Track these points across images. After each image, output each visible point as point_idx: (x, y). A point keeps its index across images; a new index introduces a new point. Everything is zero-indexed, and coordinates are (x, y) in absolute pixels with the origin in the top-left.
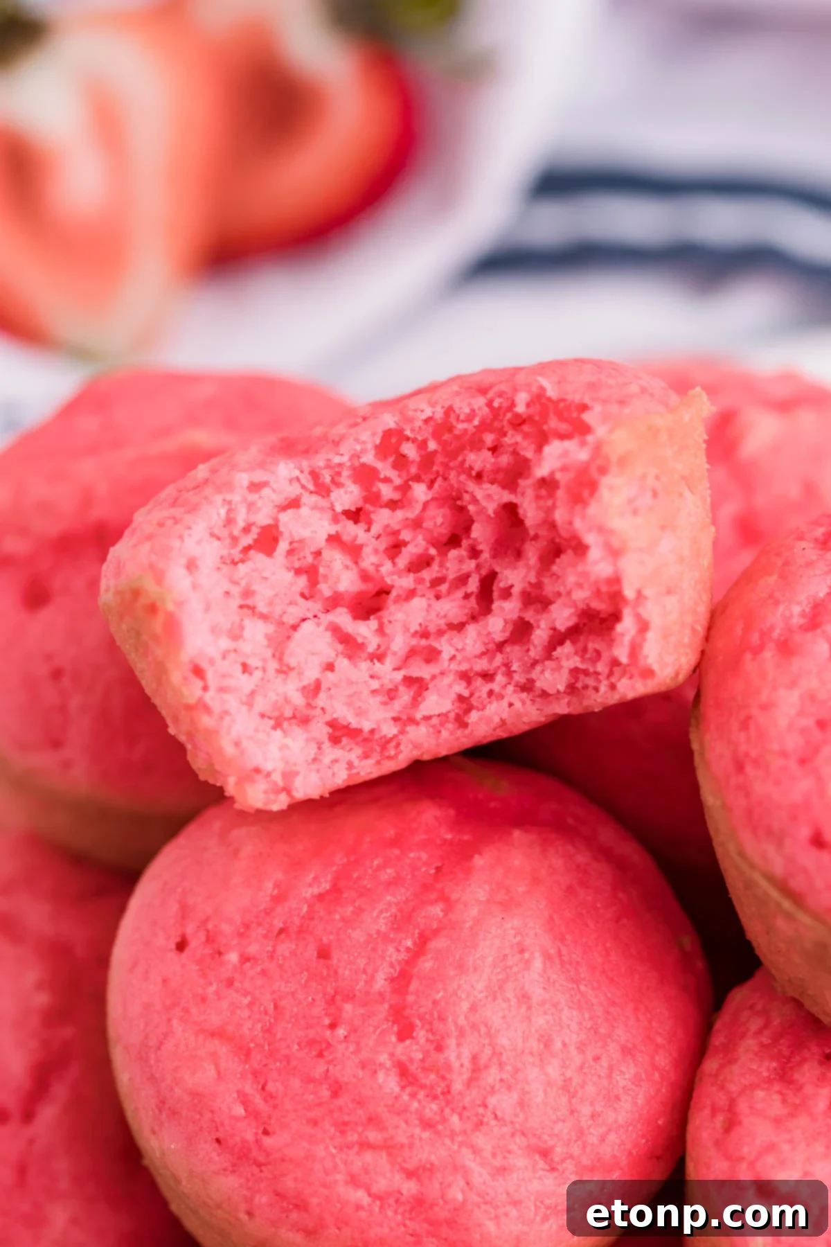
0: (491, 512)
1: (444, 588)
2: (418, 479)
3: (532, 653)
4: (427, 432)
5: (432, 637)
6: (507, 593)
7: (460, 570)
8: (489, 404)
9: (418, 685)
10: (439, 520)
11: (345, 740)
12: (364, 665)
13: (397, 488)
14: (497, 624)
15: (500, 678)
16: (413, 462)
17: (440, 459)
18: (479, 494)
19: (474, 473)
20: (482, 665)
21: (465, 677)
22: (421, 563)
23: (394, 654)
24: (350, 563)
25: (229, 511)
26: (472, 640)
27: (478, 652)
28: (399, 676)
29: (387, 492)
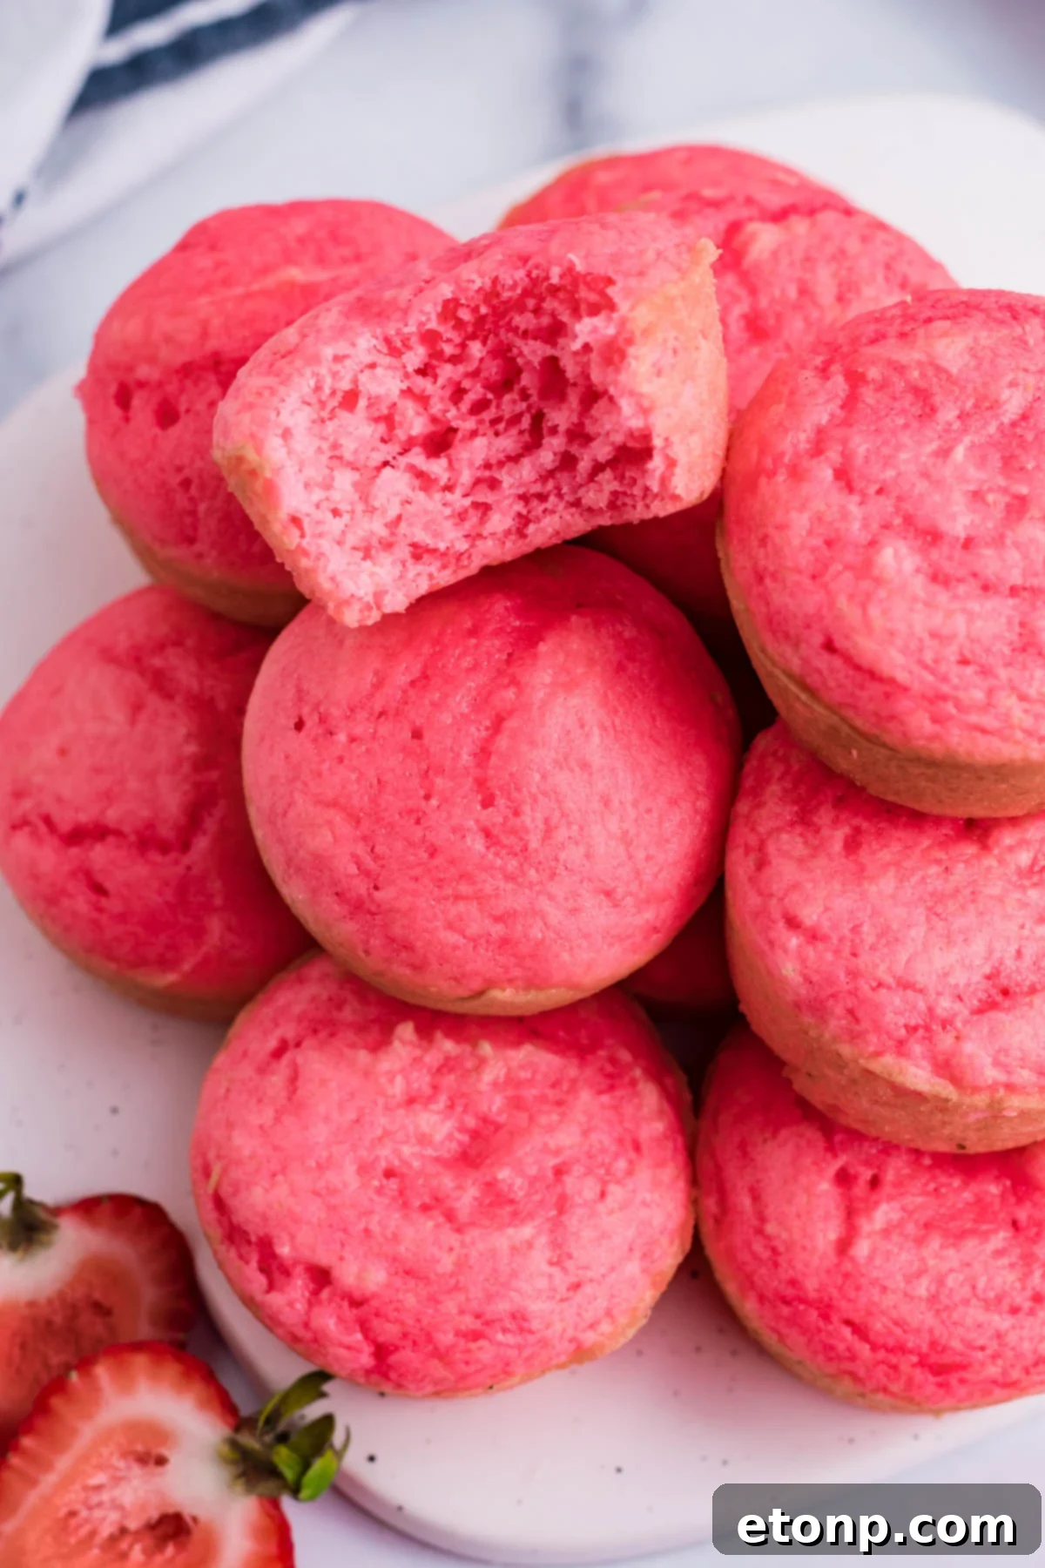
0: (536, 364)
1: (501, 426)
2: (473, 337)
3: (578, 479)
4: (479, 299)
5: (494, 468)
6: (554, 431)
7: (513, 411)
8: (529, 275)
9: (484, 509)
10: (493, 369)
11: (426, 557)
12: (438, 496)
13: (456, 346)
14: (546, 457)
15: (552, 499)
16: (468, 323)
17: (490, 319)
18: (526, 350)
19: (520, 332)
20: (537, 488)
21: (524, 498)
22: (479, 407)
23: (463, 484)
24: (421, 410)
25: (318, 381)
26: (526, 471)
27: (533, 479)
28: (467, 502)
29: (448, 350)
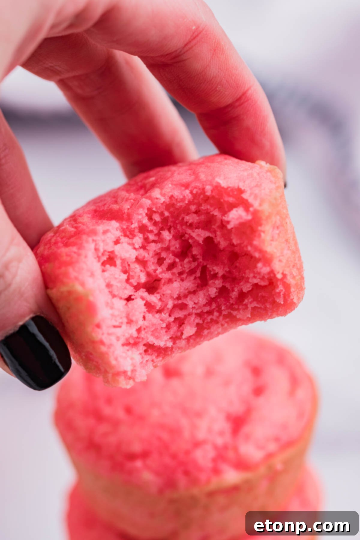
0: (201, 242)
1: (184, 276)
2: (162, 229)
3: (231, 302)
4: (163, 209)
5: (182, 298)
6: (215, 276)
7: (190, 267)
8: (191, 192)
9: (180, 322)
10: (176, 245)
12: (156, 315)
13: (156, 235)
14: (213, 291)
15: (216, 314)
16: (159, 221)
17: (171, 219)
18: (194, 235)
19: (188, 224)
20: (205, 309)
21: (200, 315)
22: (171, 267)
23: (168, 309)
24: (143, 269)
26: (201, 298)
27: (204, 303)
28: (172, 319)
29: (151, 237)
